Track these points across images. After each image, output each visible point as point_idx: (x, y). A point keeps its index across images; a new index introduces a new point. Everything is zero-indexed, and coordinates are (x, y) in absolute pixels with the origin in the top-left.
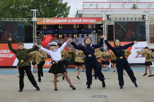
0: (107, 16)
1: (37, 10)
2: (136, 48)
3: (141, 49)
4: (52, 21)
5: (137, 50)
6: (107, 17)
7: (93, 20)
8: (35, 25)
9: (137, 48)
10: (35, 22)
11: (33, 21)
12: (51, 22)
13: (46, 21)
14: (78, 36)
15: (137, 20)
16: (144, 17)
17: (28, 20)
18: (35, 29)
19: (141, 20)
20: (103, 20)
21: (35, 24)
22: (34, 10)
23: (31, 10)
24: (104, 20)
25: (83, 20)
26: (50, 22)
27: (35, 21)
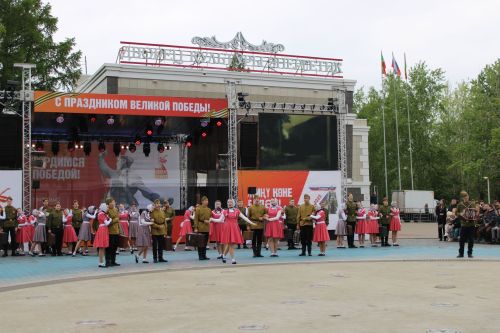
0: (240, 94)
1: (34, 66)
2: (312, 189)
3: (327, 192)
4: (83, 103)
5: (317, 193)
6: (240, 99)
7: (204, 106)
8: (27, 113)
9: (317, 189)
10: (27, 103)
11: (22, 98)
12: (80, 104)
13: (62, 102)
14: (133, 148)
15: (317, 111)
16: (335, 103)
17: (6, 95)
18: (28, 127)
19: (326, 113)
20: (230, 106)
21: (26, 108)
22: (25, 66)
23: (16, 65)
24: (233, 107)
25: (174, 103)
26: (75, 105)
27: (28, 99)
